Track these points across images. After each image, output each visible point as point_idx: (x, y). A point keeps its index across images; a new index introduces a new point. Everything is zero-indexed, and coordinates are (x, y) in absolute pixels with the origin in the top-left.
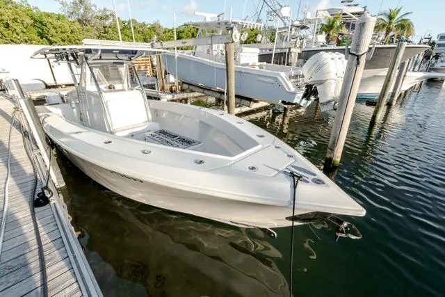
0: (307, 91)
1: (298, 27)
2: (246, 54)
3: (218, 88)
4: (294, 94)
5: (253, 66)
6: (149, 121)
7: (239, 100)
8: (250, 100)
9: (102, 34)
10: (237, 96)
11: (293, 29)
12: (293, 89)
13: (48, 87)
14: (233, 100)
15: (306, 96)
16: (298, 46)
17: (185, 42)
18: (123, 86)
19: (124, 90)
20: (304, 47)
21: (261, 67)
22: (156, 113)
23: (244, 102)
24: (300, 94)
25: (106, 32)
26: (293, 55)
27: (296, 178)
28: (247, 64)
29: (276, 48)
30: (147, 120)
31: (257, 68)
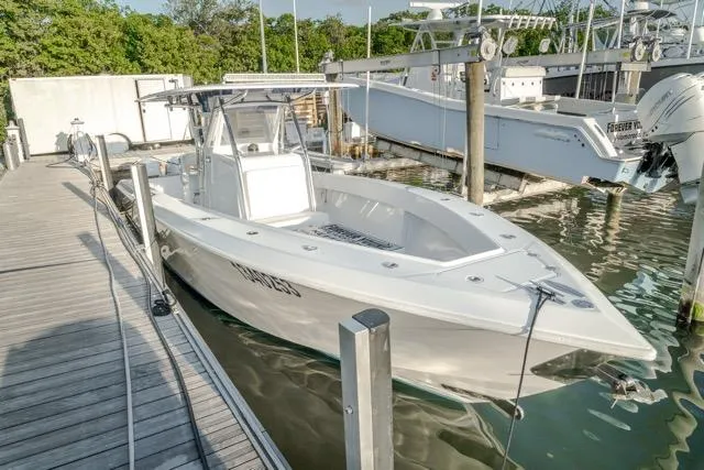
0: (649, 156)
1: (647, 14)
2: (513, 80)
3: (450, 150)
4: (616, 163)
5: (529, 104)
6: (311, 209)
7: (493, 176)
8: (520, 175)
9: (229, 47)
10: (488, 167)
11: (634, 19)
12: (612, 153)
13: (133, 147)
14: (480, 175)
15: (647, 167)
16: (639, 58)
17: (388, 62)
18: (271, 147)
19: (271, 153)
20: (656, 59)
21: (547, 106)
22: (324, 196)
23: (506, 179)
24: (632, 163)
25: (236, 42)
26: (628, 78)
27: (544, 296)
28: (516, 101)
29: (587, 66)
30: (308, 207)
31: (538, 109)
